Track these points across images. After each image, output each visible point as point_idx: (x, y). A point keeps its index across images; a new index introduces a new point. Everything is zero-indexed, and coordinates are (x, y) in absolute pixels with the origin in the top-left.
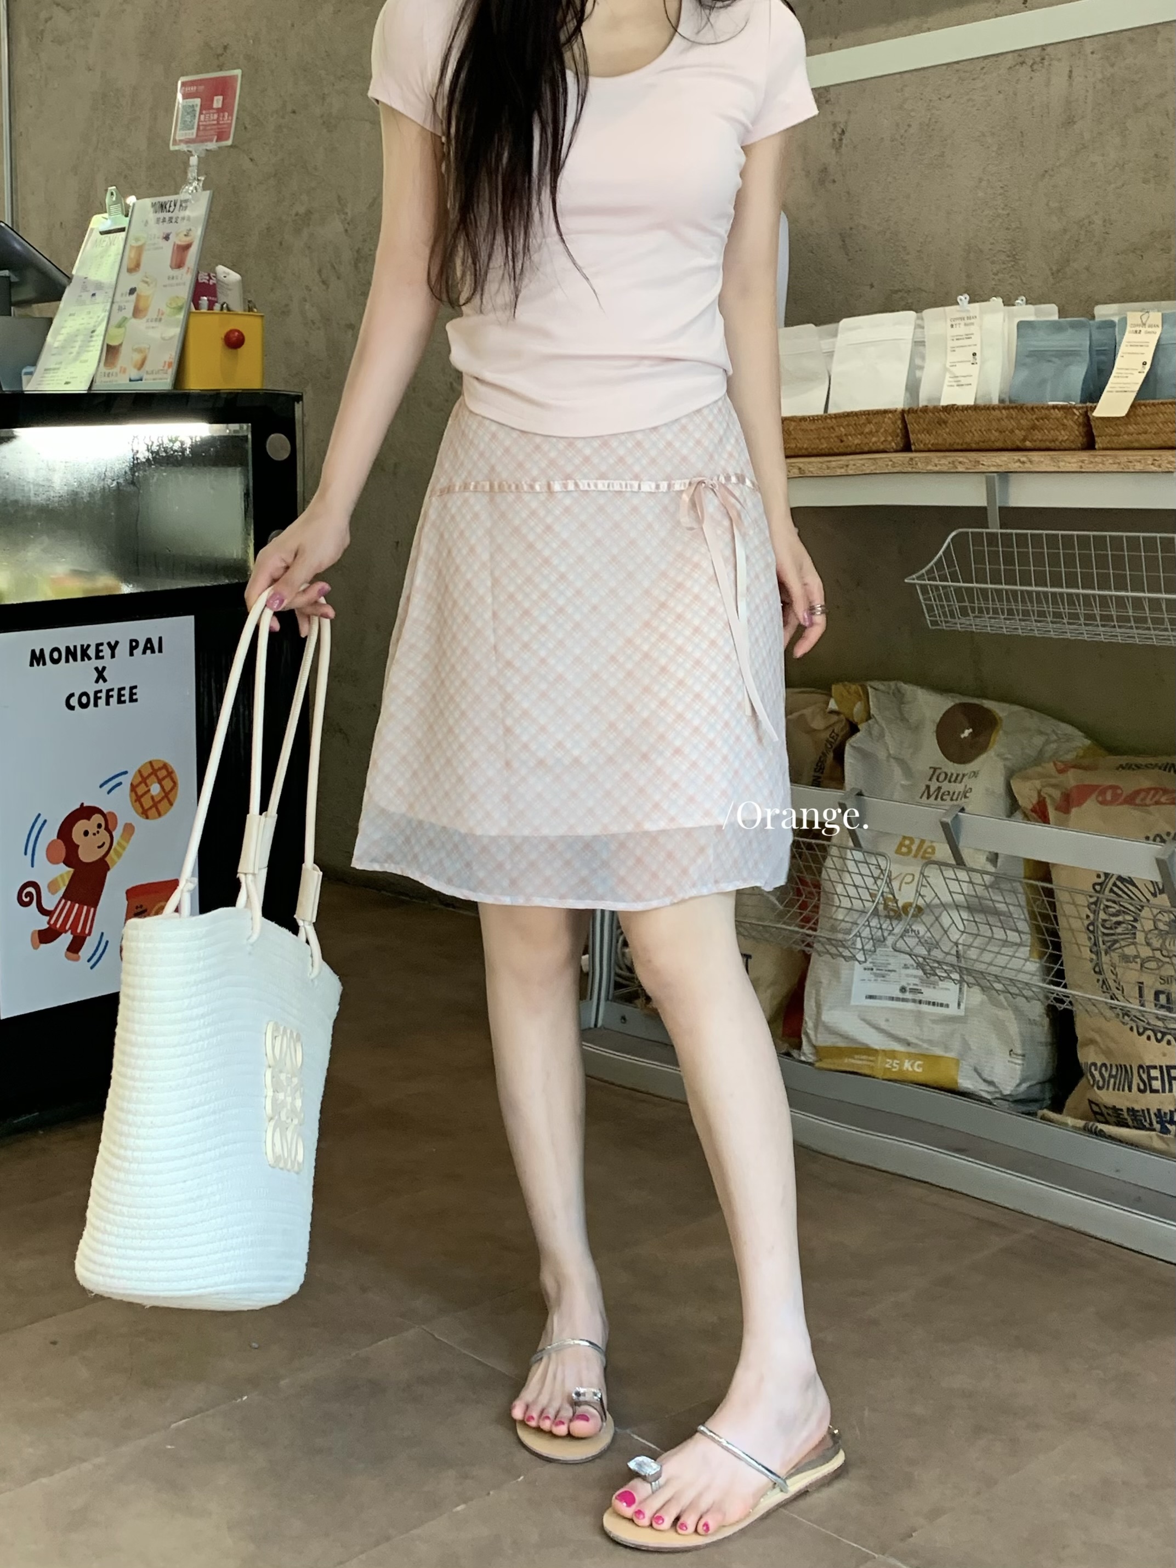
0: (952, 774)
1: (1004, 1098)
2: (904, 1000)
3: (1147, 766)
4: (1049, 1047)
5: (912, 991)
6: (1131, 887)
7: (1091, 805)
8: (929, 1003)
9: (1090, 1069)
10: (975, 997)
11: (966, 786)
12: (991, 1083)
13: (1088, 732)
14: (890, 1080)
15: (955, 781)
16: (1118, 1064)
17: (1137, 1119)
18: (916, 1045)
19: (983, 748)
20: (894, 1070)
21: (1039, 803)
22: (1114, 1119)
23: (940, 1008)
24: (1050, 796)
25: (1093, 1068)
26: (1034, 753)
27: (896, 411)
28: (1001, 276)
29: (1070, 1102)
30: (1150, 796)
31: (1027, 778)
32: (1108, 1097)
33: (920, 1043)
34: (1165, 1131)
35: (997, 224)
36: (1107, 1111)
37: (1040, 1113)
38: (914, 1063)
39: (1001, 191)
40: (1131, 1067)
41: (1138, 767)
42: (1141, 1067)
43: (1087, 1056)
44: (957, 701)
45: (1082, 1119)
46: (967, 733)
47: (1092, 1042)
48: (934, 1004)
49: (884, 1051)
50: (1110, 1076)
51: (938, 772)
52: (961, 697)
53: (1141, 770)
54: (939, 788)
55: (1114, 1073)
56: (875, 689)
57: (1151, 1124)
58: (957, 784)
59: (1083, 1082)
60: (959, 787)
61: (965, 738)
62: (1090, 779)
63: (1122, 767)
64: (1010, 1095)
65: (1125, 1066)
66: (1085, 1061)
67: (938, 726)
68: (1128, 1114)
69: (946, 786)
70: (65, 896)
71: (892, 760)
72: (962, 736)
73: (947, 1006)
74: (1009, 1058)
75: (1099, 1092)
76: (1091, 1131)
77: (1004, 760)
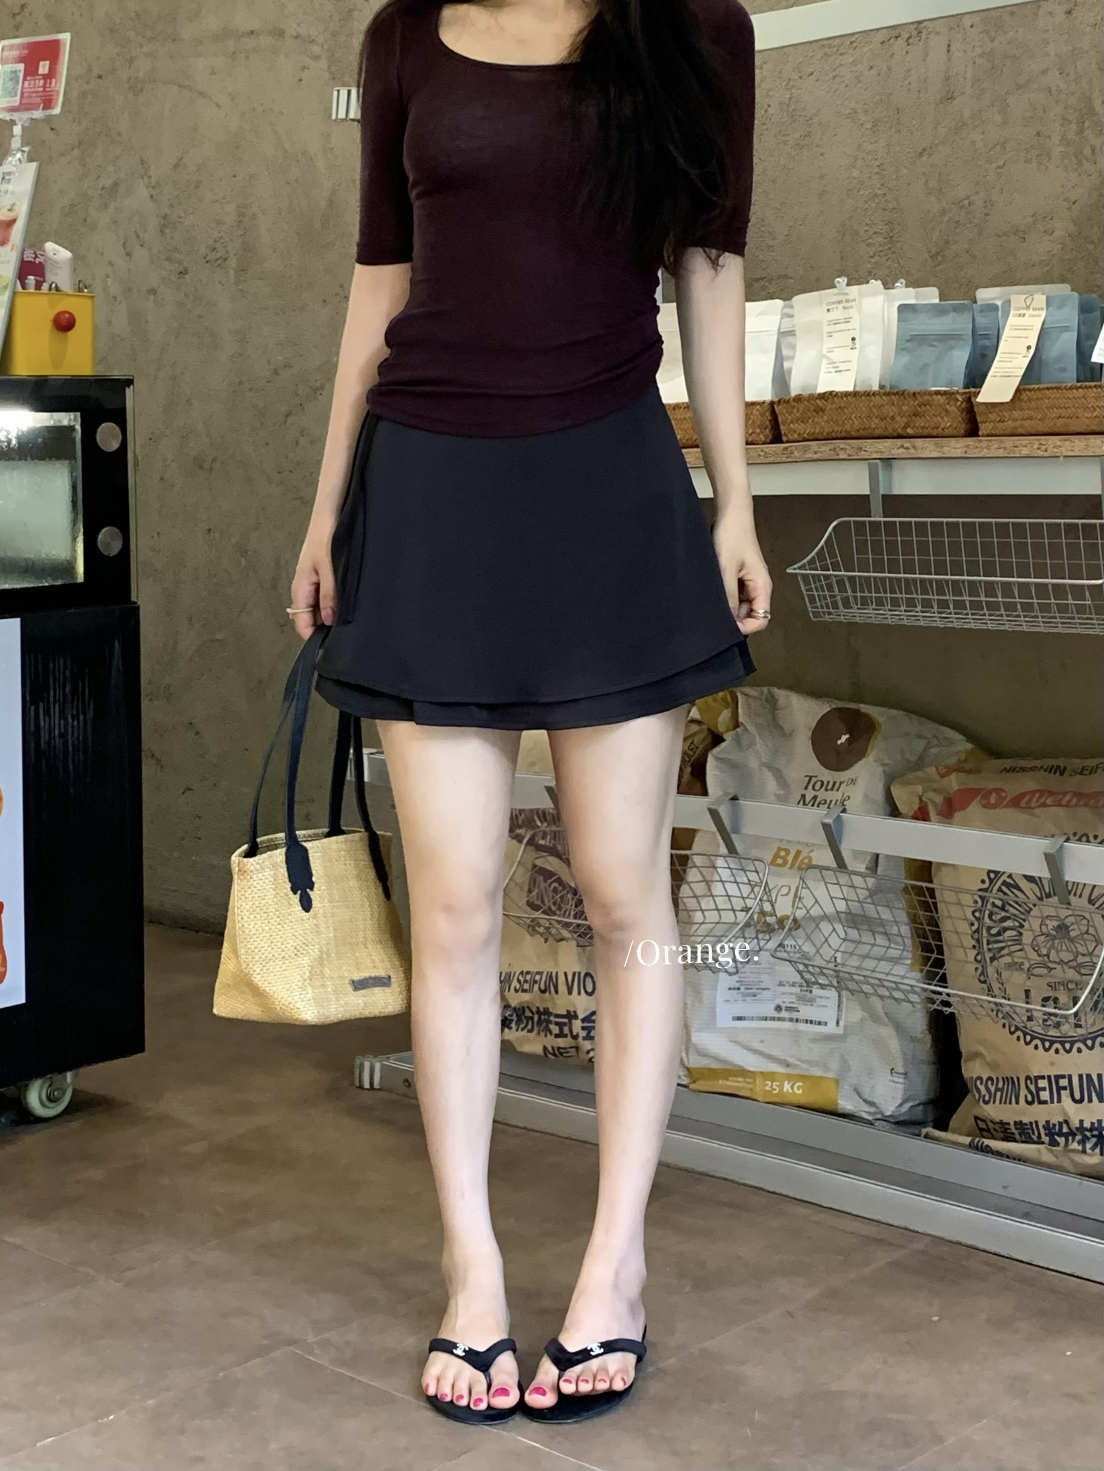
0: (828, 782)
1: (885, 1119)
2: (779, 1019)
3: (1032, 769)
4: (931, 1067)
5: (789, 1009)
6: (1015, 891)
7: (974, 808)
8: (807, 1021)
9: (976, 1082)
10: (854, 1013)
11: (843, 794)
12: (871, 1104)
13: (970, 736)
14: (768, 1103)
15: (832, 790)
16: (1005, 1077)
17: (1025, 1132)
18: (795, 1066)
19: (861, 754)
20: (774, 1092)
21: (919, 808)
22: (1002, 1135)
23: (817, 1026)
24: (933, 801)
25: (978, 1082)
26: (914, 758)
27: (764, 403)
28: (877, 258)
29: (954, 1122)
30: (1034, 800)
31: (907, 783)
32: (995, 1111)
33: (798, 1063)
34: (1054, 1143)
35: (873, 205)
36: (993, 1126)
37: (924, 1131)
38: (794, 1084)
39: (877, 170)
40: (1018, 1079)
41: (1023, 770)
42: (1028, 1078)
43: (971, 1070)
44: (834, 706)
45: (967, 1136)
46: (844, 738)
47: (977, 1055)
48: (811, 1022)
49: (762, 1073)
50: (997, 1090)
51: (814, 780)
52: (837, 701)
53: (1026, 773)
54: (815, 797)
55: (1000, 1086)
56: (746, 695)
57: (1039, 1136)
58: (834, 792)
59: (969, 1098)
60: (835, 796)
61: (842, 743)
62: (973, 782)
63: (1006, 770)
64: (891, 1116)
65: (1012, 1078)
66: (971, 1075)
67: (813, 732)
68: (1016, 1129)
69: (822, 795)
71: (765, 770)
72: (839, 742)
73: (826, 1024)
74: (890, 1078)
75: (985, 1106)
76: (977, 1148)
77: (882, 765)
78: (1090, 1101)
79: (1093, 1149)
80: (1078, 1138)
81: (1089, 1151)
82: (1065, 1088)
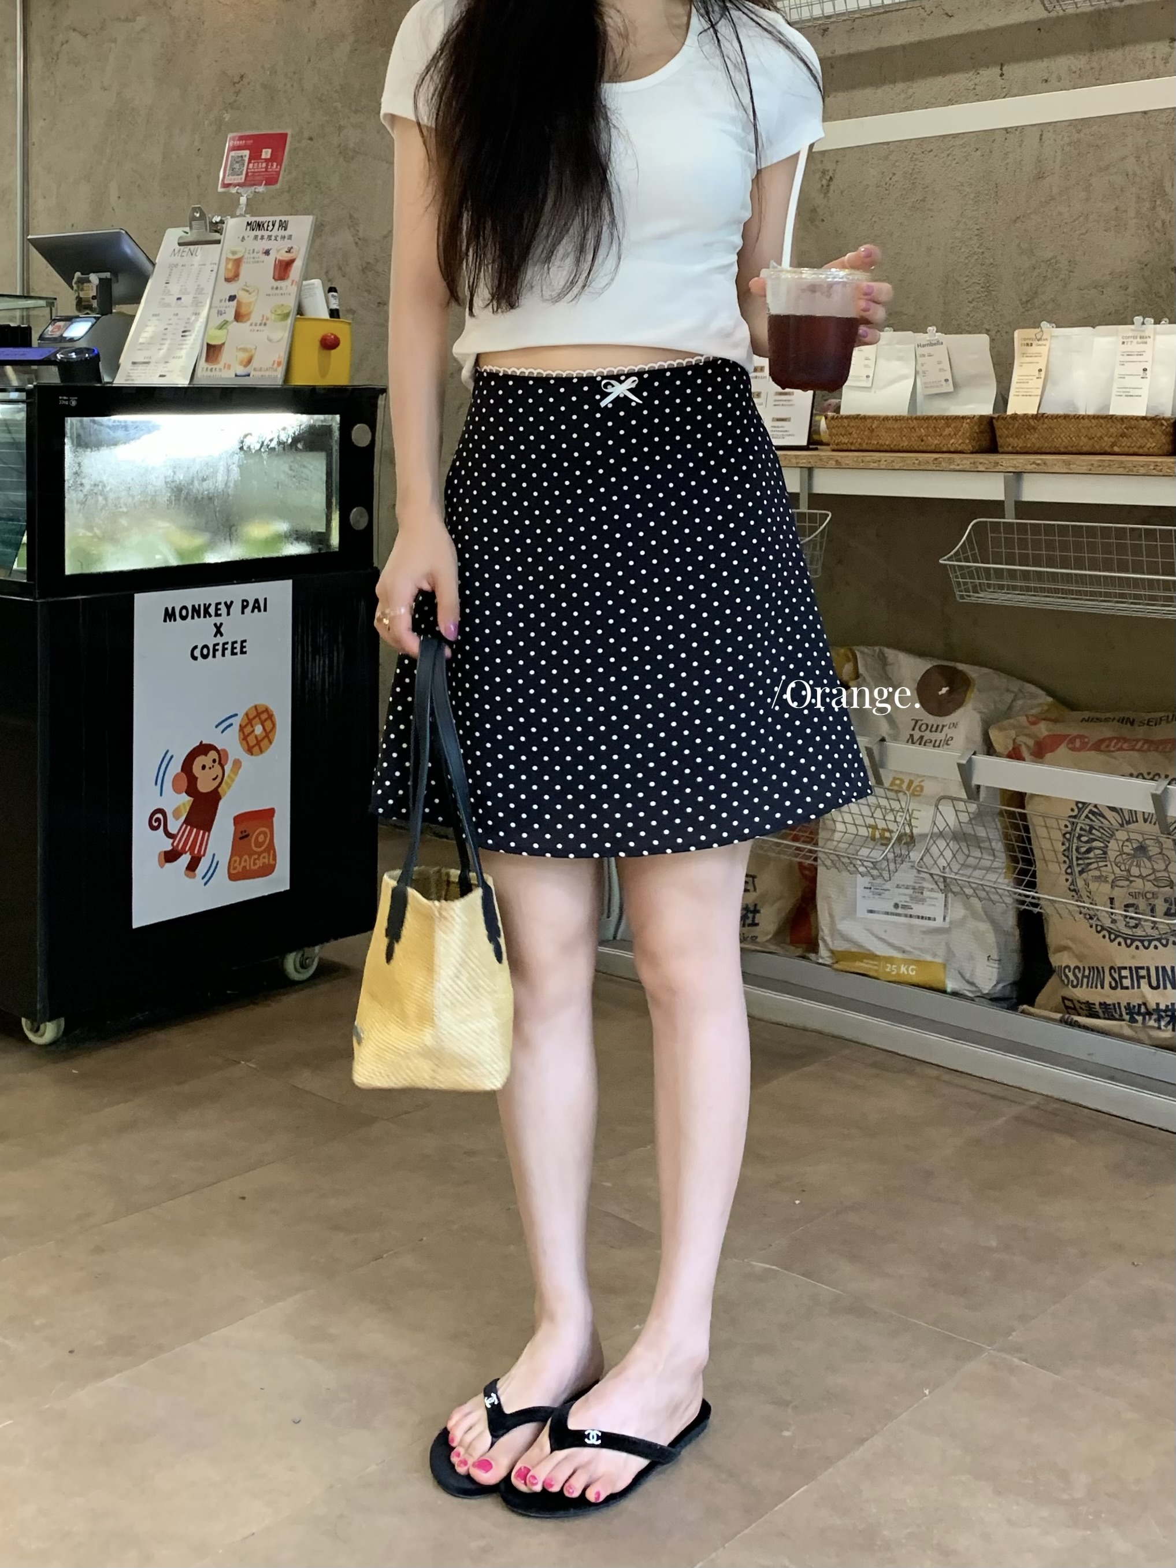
0: (933, 725)
1: (983, 996)
2: (897, 915)
3: (1106, 720)
5: (904, 907)
6: (1100, 818)
8: (918, 917)
9: (1065, 972)
10: (958, 911)
11: (947, 735)
12: (972, 984)
14: (887, 981)
15: (936, 731)
16: (1091, 966)
17: (1108, 1011)
18: (910, 952)
19: (960, 704)
20: (894, 973)
21: (1014, 749)
22: (1087, 1012)
23: (927, 921)
24: (1025, 744)
25: (1067, 970)
26: (1004, 708)
29: (1040, 998)
30: (1112, 745)
31: (1001, 729)
32: (1082, 994)
33: (912, 950)
34: (1133, 1020)
36: (1079, 1005)
37: (1020, 1007)
38: (909, 967)
40: (1103, 968)
41: (1099, 720)
42: (1112, 968)
43: (1059, 960)
44: (935, 664)
45: (1055, 1012)
46: (944, 690)
48: (922, 918)
49: (885, 957)
50: (1083, 976)
51: (920, 723)
53: (1102, 723)
54: (922, 737)
55: (1087, 972)
56: (864, 653)
57: (1121, 1015)
58: (938, 733)
59: (1053, 981)
60: (940, 736)
61: (942, 694)
62: (1059, 729)
63: (1085, 720)
64: (988, 994)
65: (1097, 968)
66: (1058, 963)
67: (918, 684)
68: (1101, 1008)
69: (928, 735)
70: (187, 822)
73: (935, 919)
74: (988, 964)
75: (1074, 990)
76: (1066, 1023)
77: (979, 713)
78: (1165, 988)
79: (1166, 1026)
80: (1155, 1017)
81: (1163, 1027)
82: (1143, 977)
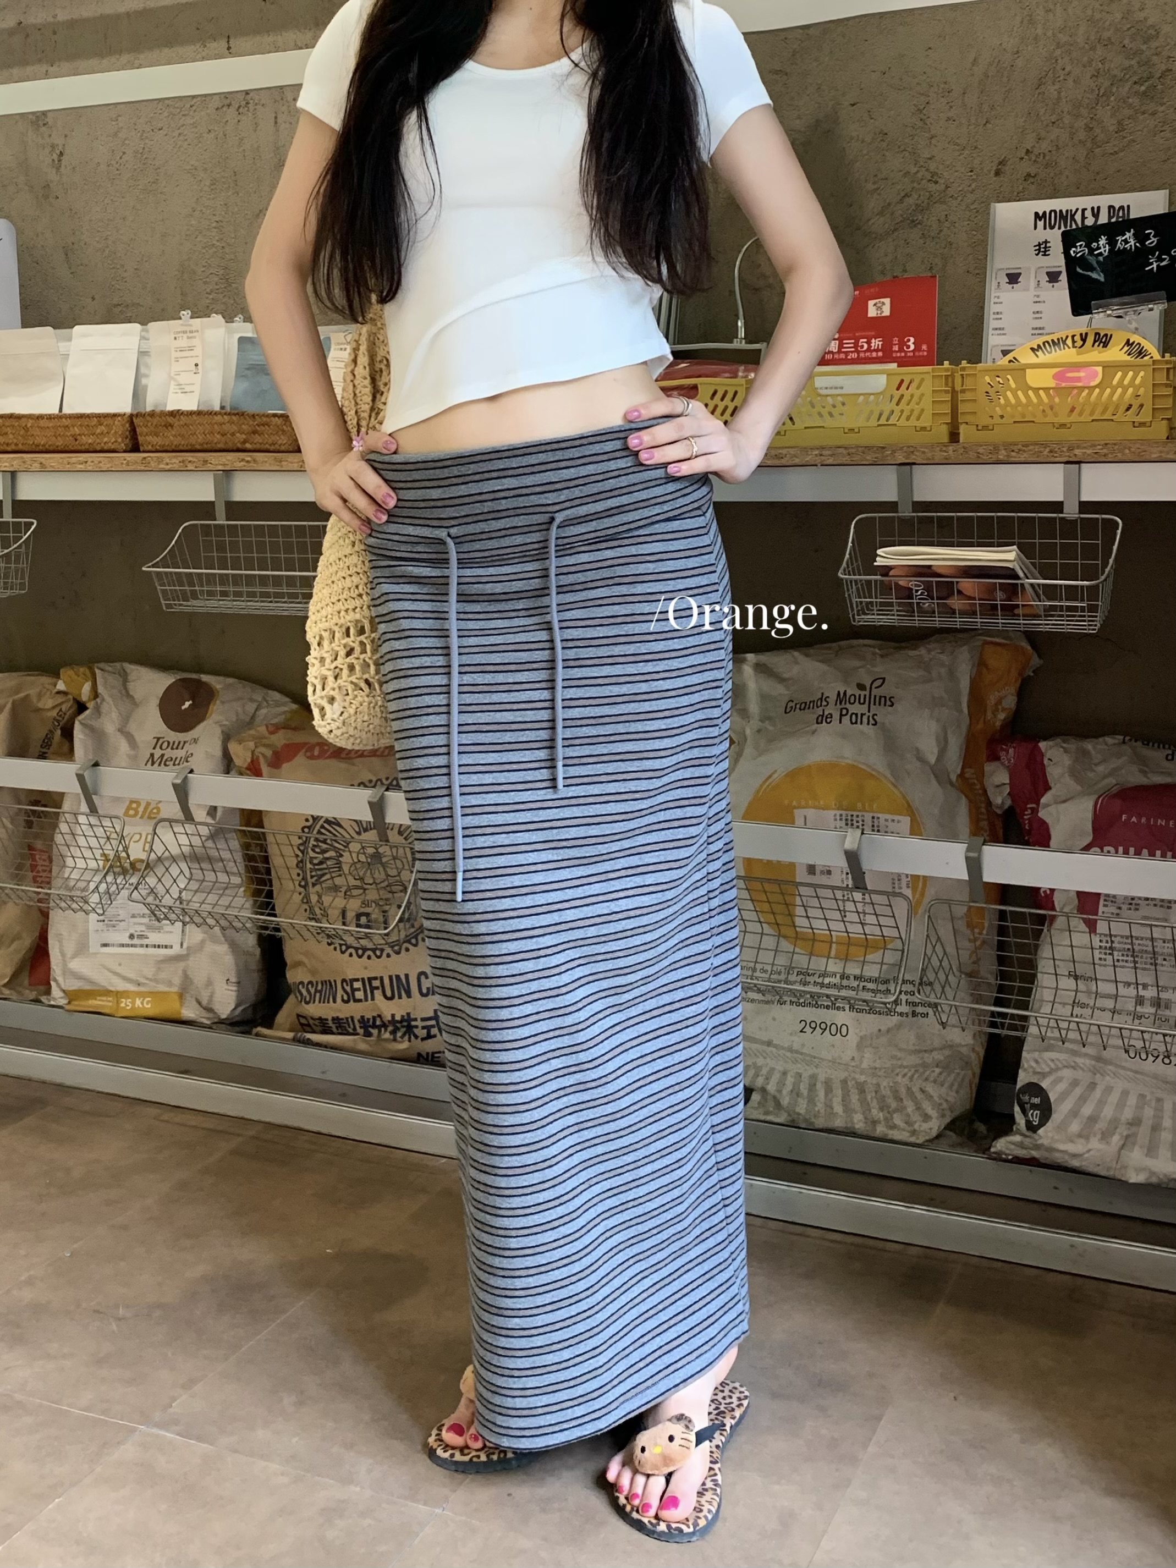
0: (174, 742)
1: (221, 1022)
2: (132, 946)
5: (140, 937)
7: (300, 759)
8: (155, 946)
9: (297, 986)
10: (195, 936)
11: (188, 752)
12: (210, 1010)
13: (295, 698)
15: (177, 748)
16: (323, 980)
17: (341, 1026)
18: (144, 984)
20: (128, 1008)
21: (252, 761)
22: (321, 1029)
23: (162, 949)
24: (262, 755)
25: (300, 986)
26: (248, 719)
27: (124, 415)
29: (279, 1020)
31: (241, 741)
32: (315, 1010)
33: (146, 981)
36: (314, 1022)
37: (256, 1031)
38: (143, 1000)
40: (335, 981)
42: (344, 981)
43: (293, 976)
44: (179, 677)
45: (291, 1031)
47: (298, 964)
48: (159, 946)
49: (118, 991)
50: (316, 991)
51: (161, 741)
52: (180, 673)
54: (163, 756)
55: (319, 988)
56: (102, 670)
57: (355, 1029)
58: (179, 750)
59: (291, 999)
60: (180, 753)
62: (297, 737)
64: (227, 1019)
65: (330, 982)
66: (293, 981)
68: (334, 1024)
69: (169, 753)
71: (119, 734)
73: (171, 947)
74: (226, 987)
75: (306, 1006)
76: (299, 1041)
77: (221, 726)
78: (400, 997)
79: (402, 1037)
80: (390, 1028)
81: (399, 1039)
82: (377, 988)
